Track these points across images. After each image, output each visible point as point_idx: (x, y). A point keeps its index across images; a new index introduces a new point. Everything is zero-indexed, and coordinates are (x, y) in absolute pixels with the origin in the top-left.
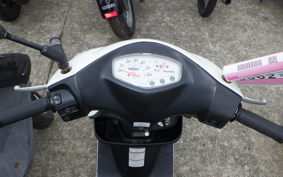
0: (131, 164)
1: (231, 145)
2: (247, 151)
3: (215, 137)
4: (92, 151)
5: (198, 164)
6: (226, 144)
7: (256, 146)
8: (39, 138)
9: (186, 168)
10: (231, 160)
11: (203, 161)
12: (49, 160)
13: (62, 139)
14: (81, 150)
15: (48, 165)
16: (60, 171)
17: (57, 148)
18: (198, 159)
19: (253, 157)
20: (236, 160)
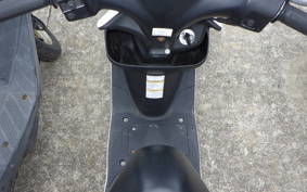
0: (149, 95)
1: (259, 82)
2: (276, 89)
3: (242, 74)
4: (106, 87)
5: (220, 101)
6: (253, 81)
7: (287, 84)
8: (47, 72)
9: (207, 106)
10: (258, 97)
11: (227, 98)
12: (59, 95)
13: (72, 74)
14: (93, 86)
15: (59, 101)
16: (73, 106)
17: (67, 84)
18: (221, 96)
19: (281, 95)
20: (263, 97)
